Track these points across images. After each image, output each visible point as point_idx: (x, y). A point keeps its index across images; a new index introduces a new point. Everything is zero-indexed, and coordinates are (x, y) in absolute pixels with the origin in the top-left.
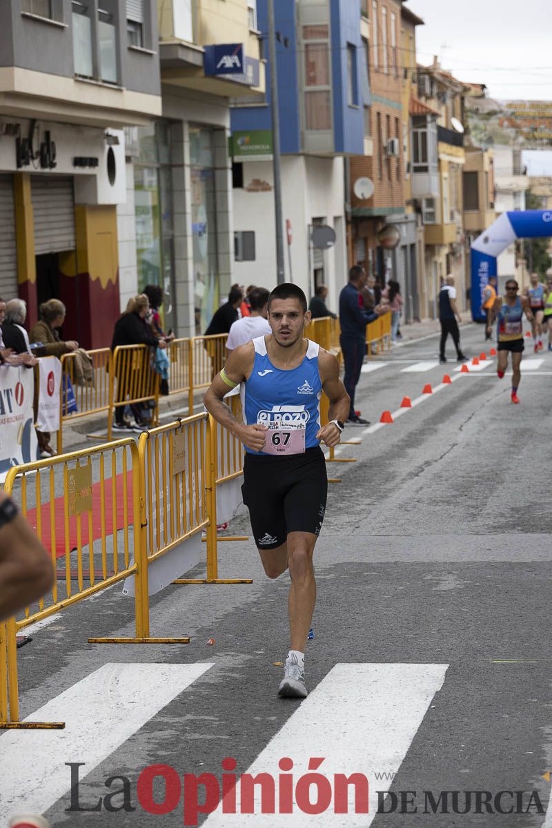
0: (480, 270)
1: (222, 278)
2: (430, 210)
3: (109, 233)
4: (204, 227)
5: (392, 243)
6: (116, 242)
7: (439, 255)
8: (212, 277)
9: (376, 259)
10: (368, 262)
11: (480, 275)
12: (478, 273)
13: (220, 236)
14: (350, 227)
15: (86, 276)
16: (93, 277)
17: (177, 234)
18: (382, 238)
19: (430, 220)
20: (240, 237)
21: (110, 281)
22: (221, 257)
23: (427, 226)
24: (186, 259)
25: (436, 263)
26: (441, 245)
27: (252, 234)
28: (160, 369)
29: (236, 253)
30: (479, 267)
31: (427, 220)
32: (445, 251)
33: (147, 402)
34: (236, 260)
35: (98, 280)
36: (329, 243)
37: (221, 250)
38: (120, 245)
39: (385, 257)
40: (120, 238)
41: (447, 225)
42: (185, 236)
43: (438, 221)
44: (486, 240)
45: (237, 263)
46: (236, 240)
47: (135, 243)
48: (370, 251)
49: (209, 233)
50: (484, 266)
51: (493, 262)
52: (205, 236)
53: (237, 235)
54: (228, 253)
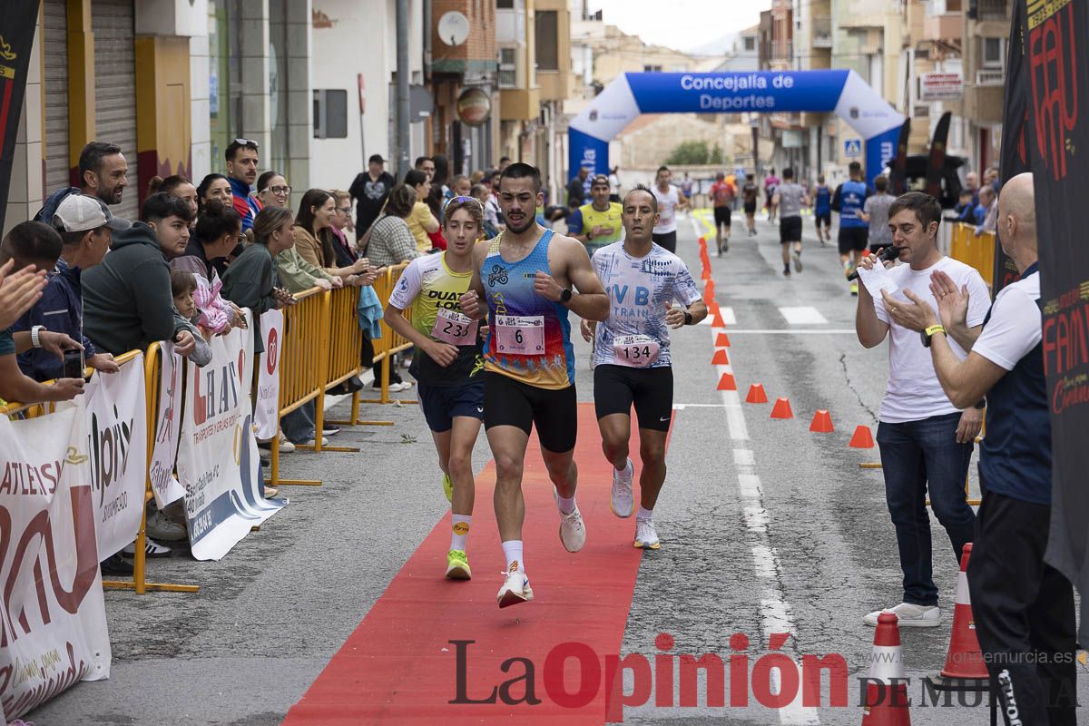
0: (584, 162)
1: (294, 164)
2: (508, 67)
3: (181, 85)
4: (274, 80)
5: (480, 116)
6: (190, 100)
7: (511, 137)
8: (282, 162)
9: (452, 142)
10: (445, 145)
11: (585, 169)
12: (581, 166)
13: (292, 96)
14: (430, 88)
15: (152, 155)
16: (161, 159)
17: (247, 90)
18: (462, 109)
19: (509, 82)
20: (322, 98)
21: (181, 165)
22: (293, 130)
23: (503, 91)
24: (263, 132)
25: (508, 149)
26: (513, 121)
27: (344, 92)
28: (369, 321)
29: (316, 125)
30: (583, 158)
31: (503, 82)
32: (517, 131)
33: (350, 380)
34: (316, 137)
35: (167, 163)
36: (423, 114)
37: (293, 121)
38: (193, 104)
39: (463, 138)
40: (193, 96)
41: (532, 90)
42: (263, 94)
43: (521, 84)
44: (593, 115)
45: (317, 140)
46: (316, 103)
47: (208, 101)
48: (447, 127)
49: (279, 91)
50: (590, 155)
51: (602, 148)
52: (276, 95)
53: (317, 95)
54: (306, 125)
